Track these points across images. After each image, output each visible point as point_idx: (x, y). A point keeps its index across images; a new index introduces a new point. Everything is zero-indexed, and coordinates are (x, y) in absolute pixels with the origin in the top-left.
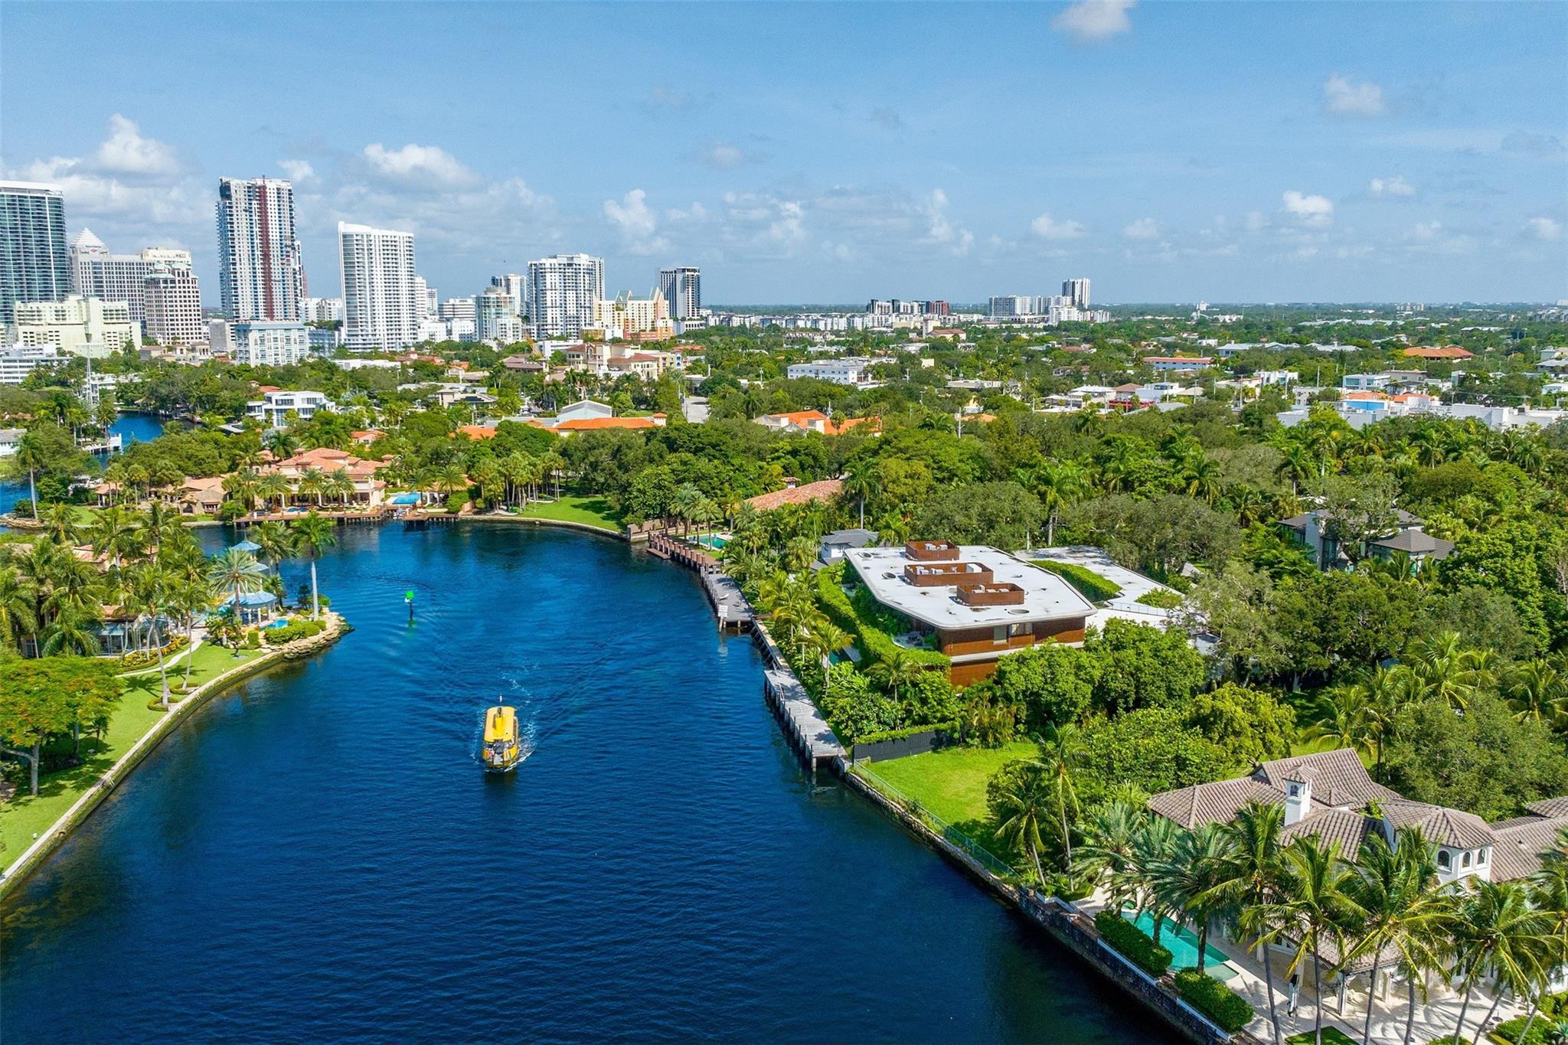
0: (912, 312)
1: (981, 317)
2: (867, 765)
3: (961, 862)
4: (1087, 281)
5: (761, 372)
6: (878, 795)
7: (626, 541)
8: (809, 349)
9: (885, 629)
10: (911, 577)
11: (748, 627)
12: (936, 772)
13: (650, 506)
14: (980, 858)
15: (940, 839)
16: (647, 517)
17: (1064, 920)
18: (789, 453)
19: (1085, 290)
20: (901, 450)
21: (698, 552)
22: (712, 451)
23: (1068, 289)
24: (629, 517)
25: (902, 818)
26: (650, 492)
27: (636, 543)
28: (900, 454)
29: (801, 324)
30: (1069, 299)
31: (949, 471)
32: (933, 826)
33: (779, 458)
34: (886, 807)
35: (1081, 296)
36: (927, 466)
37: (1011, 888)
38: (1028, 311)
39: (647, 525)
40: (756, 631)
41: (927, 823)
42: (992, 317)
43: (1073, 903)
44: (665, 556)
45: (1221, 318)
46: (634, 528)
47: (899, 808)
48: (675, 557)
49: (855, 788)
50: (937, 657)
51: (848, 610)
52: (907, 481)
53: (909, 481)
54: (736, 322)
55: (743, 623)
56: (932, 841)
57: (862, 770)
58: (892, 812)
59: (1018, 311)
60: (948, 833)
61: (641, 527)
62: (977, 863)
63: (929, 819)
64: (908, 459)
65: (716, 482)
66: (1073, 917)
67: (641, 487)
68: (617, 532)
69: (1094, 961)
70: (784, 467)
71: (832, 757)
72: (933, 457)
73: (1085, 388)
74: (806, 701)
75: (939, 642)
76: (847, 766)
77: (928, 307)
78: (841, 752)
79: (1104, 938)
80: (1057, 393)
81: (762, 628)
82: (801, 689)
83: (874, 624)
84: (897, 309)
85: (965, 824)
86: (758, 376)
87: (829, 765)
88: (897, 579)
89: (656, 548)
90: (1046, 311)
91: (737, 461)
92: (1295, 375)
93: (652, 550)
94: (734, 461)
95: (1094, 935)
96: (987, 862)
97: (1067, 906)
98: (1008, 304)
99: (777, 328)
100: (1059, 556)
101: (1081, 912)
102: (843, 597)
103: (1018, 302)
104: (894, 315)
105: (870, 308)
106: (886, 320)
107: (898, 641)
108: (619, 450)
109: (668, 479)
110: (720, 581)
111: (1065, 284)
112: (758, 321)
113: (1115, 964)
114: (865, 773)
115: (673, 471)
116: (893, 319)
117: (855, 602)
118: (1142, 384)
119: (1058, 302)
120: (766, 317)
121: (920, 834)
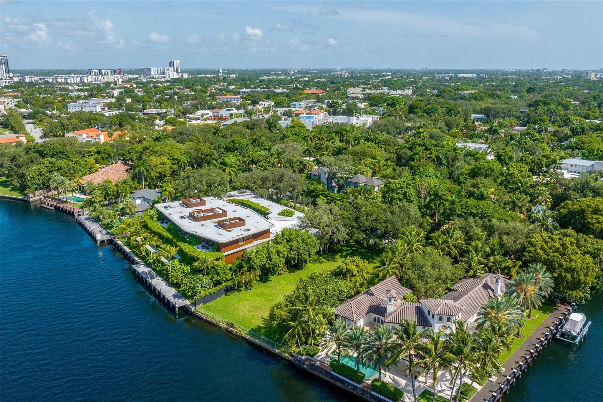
0: (108, 75)
1: (137, 76)
2: (202, 307)
3: (260, 346)
4: (179, 61)
5: (55, 107)
6: (213, 321)
7: (28, 202)
8: (70, 93)
9: (190, 243)
10: (192, 217)
11: (111, 242)
12: (232, 305)
13: (37, 184)
14: (268, 343)
15: (248, 337)
16: (36, 189)
17: (314, 365)
18: (96, 153)
19: (178, 65)
20: (155, 152)
21: (68, 205)
22: (61, 155)
23: (171, 64)
24: (27, 191)
25: (226, 330)
26: (36, 178)
27: (32, 202)
28: (155, 154)
29: (59, 80)
30: (172, 68)
31: (177, 159)
32: (243, 332)
33: (92, 155)
34: (217, 326)
35: (177, 67)
36: (168, 159)
37: (287, 355)
38: (156, 73)
39: (37, 193)
40: (116, 244)
41: (240, 331)
42: (142, 76)
43: (314, 357)
44: (51, 208)
45: (231, 76)
46: (31, 195)
47: (224, 325)
48: (57, 209)
49: (200, 318)
50: (218, 254)
51: (166, 234)
52: (161, 166)
53: (162, 166)
54: (27, 80)
55: (107, 240)
56: (244, 338)
57: (201, 310)
58: (221, 327)
59: (153, 73)
60: (250, 334)
61: (34, 194)
62: (268, 346)
63: (240, 329)
64: (159, 156)
65: (67, 170)
66: (317, 364)
67: (31, 176)
68: (21, 197)
69: (333, 381)
70: (95, 159)
71: (185, 306)
72: (169, 154)
73: (200, 111)
74: (159, 278)
75: (218, 247)
76: (193, 309)
77: (114, 72)
78: (188, 302)
79: (334, 371)
80: (189, 114)
81: (120, 243)
82: (153, 273)
83: (185, 241)
84: (101, 73)
85: (256, 329)
86: (54, 109)
87: (184, 310)
88: (187, 219)
89: (45, 204)
90: (164, 73)
91: (74, 159)
92: (273, 103)
93: (43, 205)
94: (72, 159)
95: (329, 370)
96: (273, 345)
97: (312, 359)
98: (148, 71)
99: (48, 83)
100: (237, 196)
101: (320, 361)
102: (161, 228)
103: (152, 69)
104: (101, 76)
105: (89, 72)
106: (98, 78)
107: (198, 248)
108: (14, 158)
109: (44, 171)
110: (87, 219)
111: (170, 63)
112: (38, 79)
113: (344, 382)
114: (202, 311)
115: (46, 167)
116: (100, 78)
117: (169, 230)
118: (221, 109)
119: (168, 70)
120: (42, 77)
121: (237, 336)
